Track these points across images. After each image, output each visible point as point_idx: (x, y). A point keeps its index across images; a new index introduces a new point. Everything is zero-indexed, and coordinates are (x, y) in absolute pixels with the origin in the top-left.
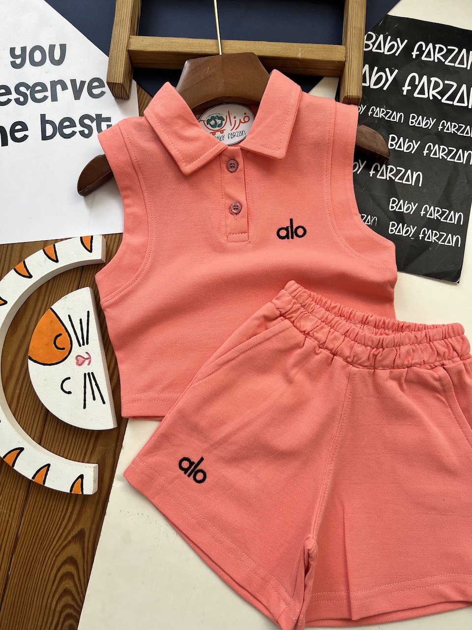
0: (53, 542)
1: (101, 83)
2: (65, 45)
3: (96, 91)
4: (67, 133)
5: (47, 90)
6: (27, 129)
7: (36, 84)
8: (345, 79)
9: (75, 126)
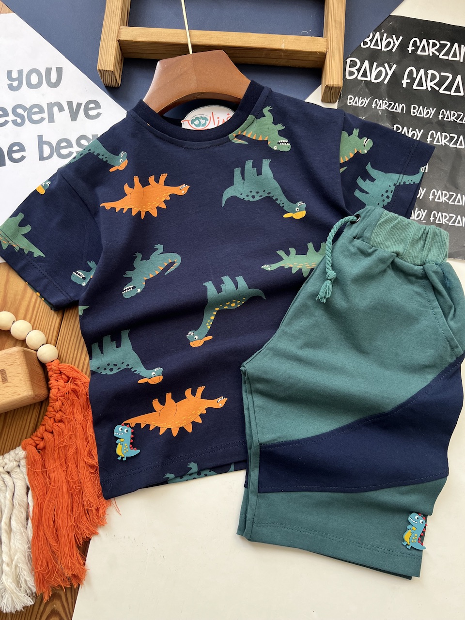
1: (98, 105)
2: (61, 68)
3: (92, 113)
4: (64, 154)
5: (44, 112)
6: (24, 151)
7: (33, 106)
8: (326, 69)
9: (72, 146)
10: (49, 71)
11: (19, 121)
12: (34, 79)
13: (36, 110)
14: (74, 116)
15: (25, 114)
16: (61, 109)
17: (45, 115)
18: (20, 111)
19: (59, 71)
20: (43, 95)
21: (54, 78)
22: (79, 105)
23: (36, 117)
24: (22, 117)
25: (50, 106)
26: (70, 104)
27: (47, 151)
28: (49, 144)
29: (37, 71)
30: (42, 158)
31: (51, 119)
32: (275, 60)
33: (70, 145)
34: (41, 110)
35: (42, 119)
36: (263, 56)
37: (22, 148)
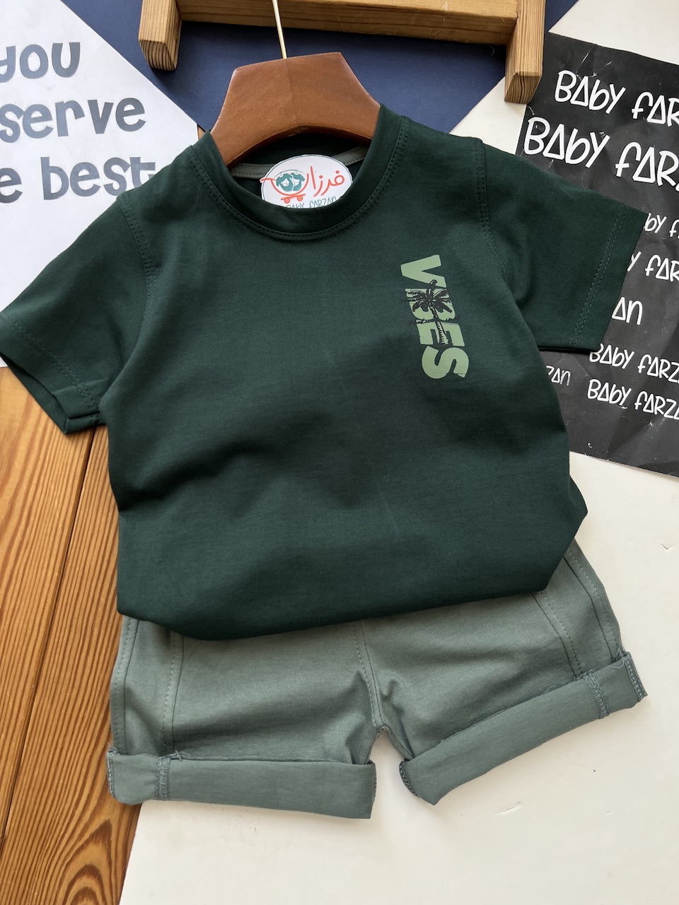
0: (60, 842)
1: (139, 108)
2: (78, 45)
3: (130, 120)
4: (85, 189)
5: (51, 119)
6: (19, 182)
7: (33, 108)
8: (516, 45)
9: (97, 176)
10: (57, 48)
11: (10, 132)
12: (34, 62)
13: (37, 114)
14: (100, 125)
15: (20, 122)
16: (79, 113)
17: (53, 123)
18: (10, 116)
19: (75, 48)
20: (49, 89)
21: (66, 61)
22: (108, 106)
23: (38, 127)
24: (14, 126)
25: (61, 107)
26: (93, 104)
27: (56, 184)
28: (59, 171)
29: (37, 49)
30: (48, 195)
31: (63, 131)
32: (432, 29)
33: (94, 174)
34: (46, 116)
35: (48, 130)
36: (413, 23)
37: (16, 180)
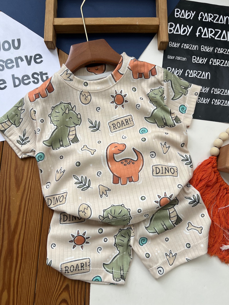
0: (53, 293)
1: (41, 57)
2: (19, 39)
3: (38, 61)
4: (26, 83)
5: (13, 63)
6: (6, 83)
7: (8, 60)
9: (30, 79)
10: (13, 41)
11: (1, 68)
12: (7, 46)
13: (9, 62)
14: (29, 63)
15: (4, 64)
16: (22, 60)
17: (14, 64)
18: (1, 63)
20: (12, 54)
21: (16, 44)
22: (31, 57)
23: (10, 65)
24: (2, 66)
25: (16, 59)
26: (26, 57)
29: (7, 42)
32: (133, 30)
33: (29, 78)
34: (12, 62)
36: (128, 29)
